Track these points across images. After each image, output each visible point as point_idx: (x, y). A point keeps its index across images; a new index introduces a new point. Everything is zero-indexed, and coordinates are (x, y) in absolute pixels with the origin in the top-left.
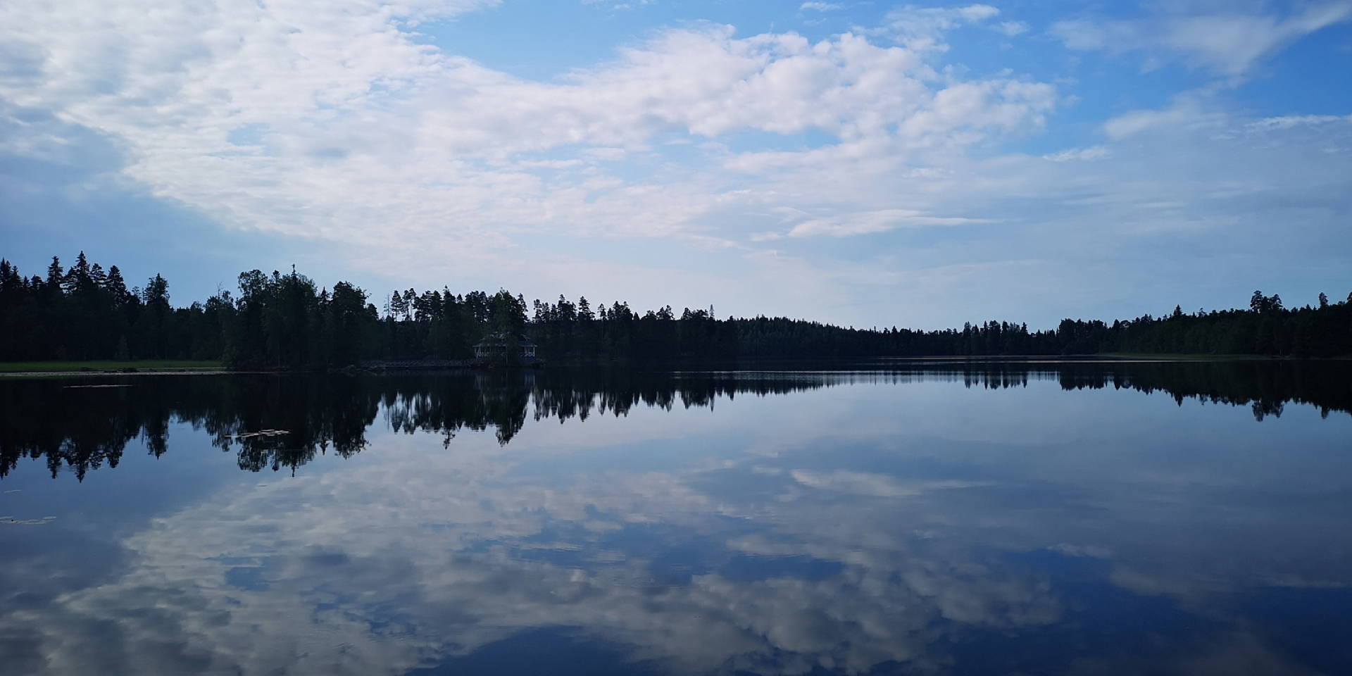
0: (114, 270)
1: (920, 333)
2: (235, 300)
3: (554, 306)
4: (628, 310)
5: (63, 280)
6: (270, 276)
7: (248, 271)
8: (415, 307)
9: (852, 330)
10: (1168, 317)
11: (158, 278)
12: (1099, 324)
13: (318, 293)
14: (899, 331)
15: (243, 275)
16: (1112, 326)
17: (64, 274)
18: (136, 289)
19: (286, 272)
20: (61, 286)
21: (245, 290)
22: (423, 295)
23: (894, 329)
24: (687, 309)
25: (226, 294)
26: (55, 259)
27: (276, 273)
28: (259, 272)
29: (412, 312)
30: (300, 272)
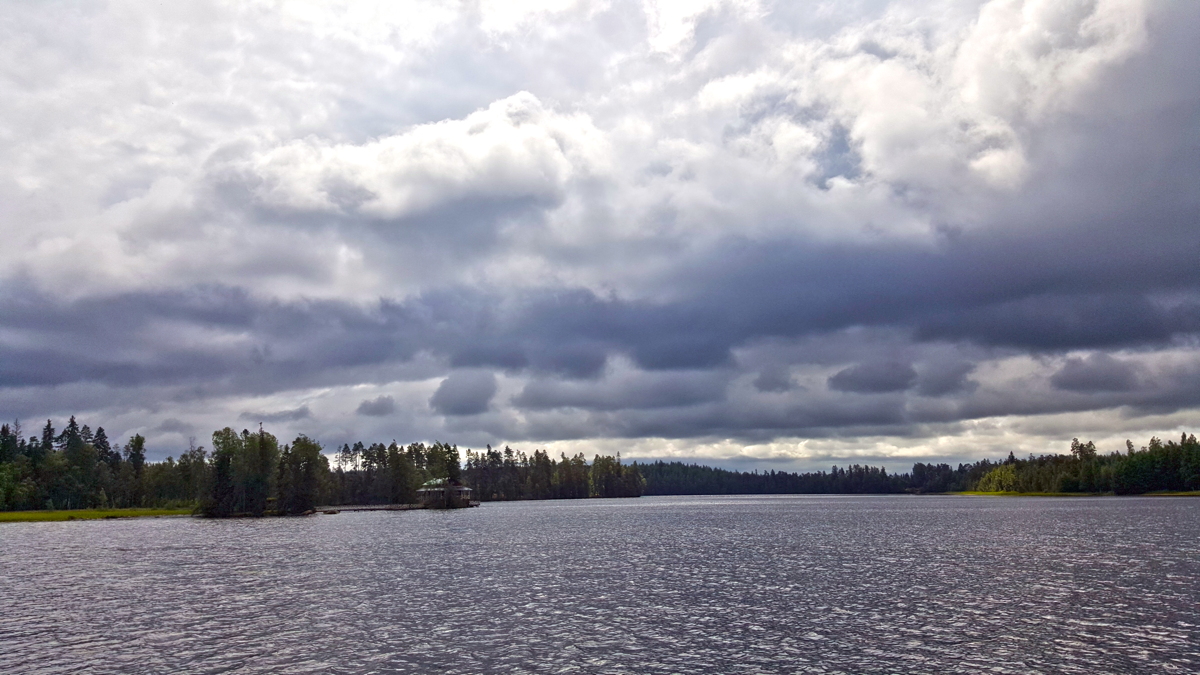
0: (100, 430)
1: (795, 475)
2: (209, 454)
3: (483, 455)
4: (546, 458)
5: (57, 440)
6: (239, 433)
7: (221, 429)
8: (362, 457)
9: (737, 473)
10: (1003, 461)
11: (138, 436)
12: (946, 467)
13: (281, 447)
14: (776, 473)
15: (217, 434)
16: (957, 469)
17: (57, 434)
18: (116, 446)
19: (254, 430)
20: (54, 444)
21: (217, 443)
22: (371, 449)
23: (773, 472)
24: (597, 456)
25: (200, 449)
26: (49, 421)
27: (246, 432)
28: (227, 430)
29: (360, 460)
30: (265, 430)
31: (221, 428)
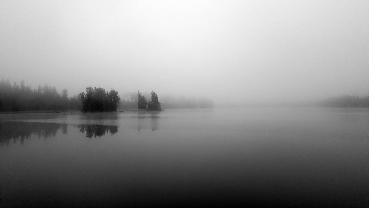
0: (54, 87)
2: (85, 94)
5: (42, 90)
6: (93, 88)
11: (65, 89)
13: (106, 93)
17: (42, 88)
19: (98, 87)
21: (87, 91)
25: (83, 93)
26: (40, 85)
27: (95, 88)
28: (91, 87)
30: (101, 87)
31: (88, 87)
